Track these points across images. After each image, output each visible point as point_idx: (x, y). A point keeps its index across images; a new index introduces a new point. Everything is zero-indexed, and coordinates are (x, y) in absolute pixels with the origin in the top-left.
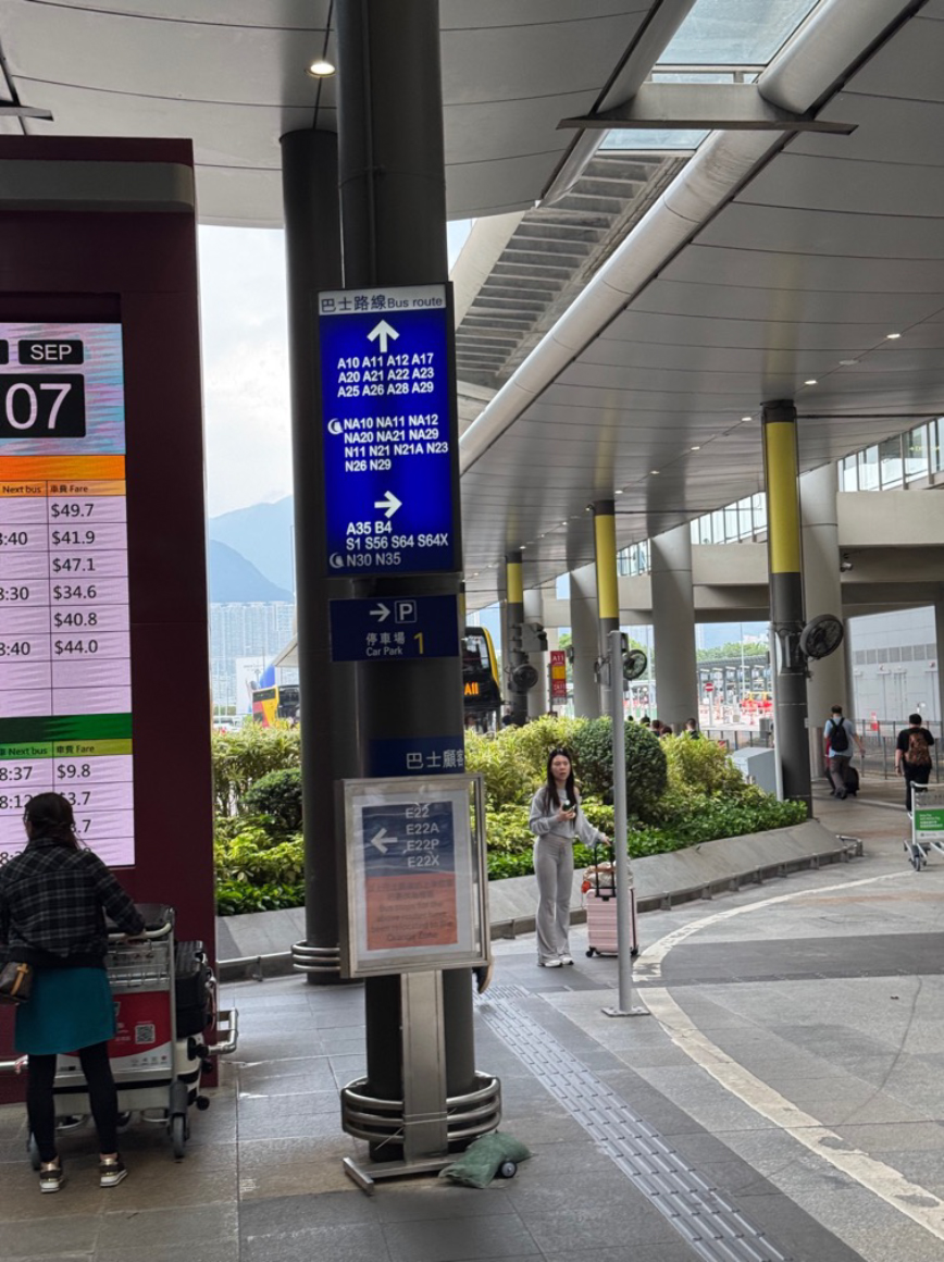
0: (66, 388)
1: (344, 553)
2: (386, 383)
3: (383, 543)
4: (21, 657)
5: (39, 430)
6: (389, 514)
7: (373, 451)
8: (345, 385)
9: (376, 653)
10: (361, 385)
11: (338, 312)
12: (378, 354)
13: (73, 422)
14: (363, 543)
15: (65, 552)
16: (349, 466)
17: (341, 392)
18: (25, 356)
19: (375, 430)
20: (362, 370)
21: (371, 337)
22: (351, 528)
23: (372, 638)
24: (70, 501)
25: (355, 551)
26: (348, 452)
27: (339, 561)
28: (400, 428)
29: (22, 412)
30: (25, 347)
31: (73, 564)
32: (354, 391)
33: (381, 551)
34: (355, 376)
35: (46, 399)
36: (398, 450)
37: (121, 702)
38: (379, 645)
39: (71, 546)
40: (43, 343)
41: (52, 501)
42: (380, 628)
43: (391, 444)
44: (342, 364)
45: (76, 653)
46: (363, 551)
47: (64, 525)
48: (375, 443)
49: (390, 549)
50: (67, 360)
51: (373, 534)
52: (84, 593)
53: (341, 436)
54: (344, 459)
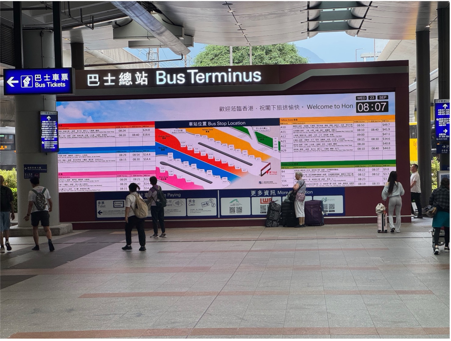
0: (385, 104)
1: (439, 138)
2: (445, 113)
3: (444, 137)
4: (377, 150)
5: (381, 111)
6: (445, 132)
7: (443, 123)
8: (439, 113)
9: (443, 152)
10: (442, 113)
11: (438, 102)
12: (444, 109)
13: (386, 110)
14: (441, 137)
15: (385, 132)
16: (440, 125)
17: (439, 114)
18: (378, 98)
19: (444, 120)
20: (442, 111)
21: (443, 106)
22: (440, 134)
23: (442, 150)
24: (386, 123)
25: (440, 138)
26: (439, 123)
27: (438, 139)
28: (447, 120)
29: (378, 108)
30: (378, 97)
31: (386, 134)
32: (441, 114)
33: (444, 138)
34: (441, 112)
35: (382, 105)
36: (447, 123)
37: (394, 158)
38: (444, 151)
39: (386, 131)
40: (382, 96)
41: (383, 123)
42: (444, 149)
43: (446, 122)
44: (439, 110)
45: (386, 149)
46: (442, 138)
47: (385, 127)
48: (444, 122)
49: (446, 138)
50: (386, 99)
51: (443, 135)
52: (388, 139)
53: (438, 121)
54: (439, 124)
